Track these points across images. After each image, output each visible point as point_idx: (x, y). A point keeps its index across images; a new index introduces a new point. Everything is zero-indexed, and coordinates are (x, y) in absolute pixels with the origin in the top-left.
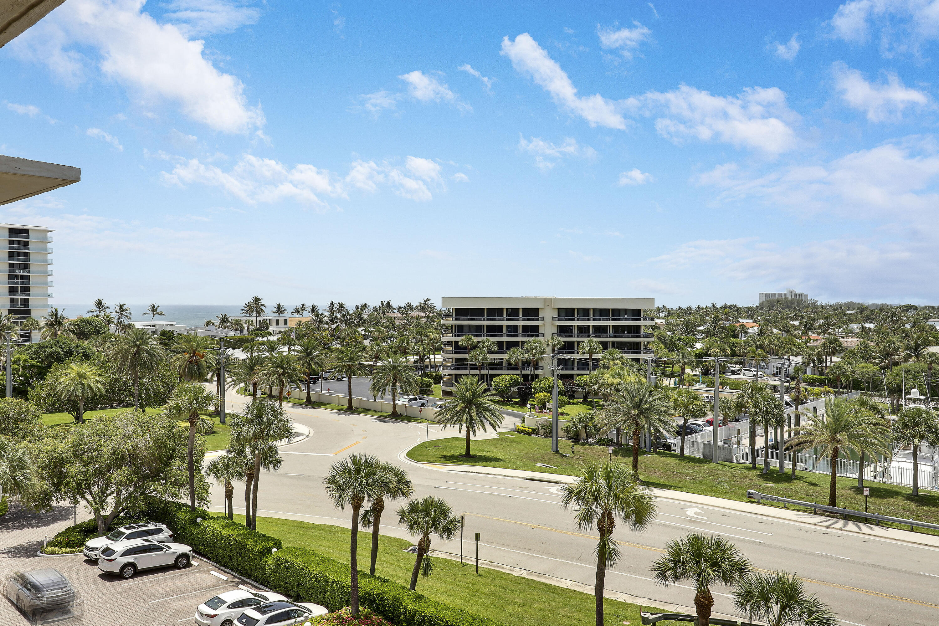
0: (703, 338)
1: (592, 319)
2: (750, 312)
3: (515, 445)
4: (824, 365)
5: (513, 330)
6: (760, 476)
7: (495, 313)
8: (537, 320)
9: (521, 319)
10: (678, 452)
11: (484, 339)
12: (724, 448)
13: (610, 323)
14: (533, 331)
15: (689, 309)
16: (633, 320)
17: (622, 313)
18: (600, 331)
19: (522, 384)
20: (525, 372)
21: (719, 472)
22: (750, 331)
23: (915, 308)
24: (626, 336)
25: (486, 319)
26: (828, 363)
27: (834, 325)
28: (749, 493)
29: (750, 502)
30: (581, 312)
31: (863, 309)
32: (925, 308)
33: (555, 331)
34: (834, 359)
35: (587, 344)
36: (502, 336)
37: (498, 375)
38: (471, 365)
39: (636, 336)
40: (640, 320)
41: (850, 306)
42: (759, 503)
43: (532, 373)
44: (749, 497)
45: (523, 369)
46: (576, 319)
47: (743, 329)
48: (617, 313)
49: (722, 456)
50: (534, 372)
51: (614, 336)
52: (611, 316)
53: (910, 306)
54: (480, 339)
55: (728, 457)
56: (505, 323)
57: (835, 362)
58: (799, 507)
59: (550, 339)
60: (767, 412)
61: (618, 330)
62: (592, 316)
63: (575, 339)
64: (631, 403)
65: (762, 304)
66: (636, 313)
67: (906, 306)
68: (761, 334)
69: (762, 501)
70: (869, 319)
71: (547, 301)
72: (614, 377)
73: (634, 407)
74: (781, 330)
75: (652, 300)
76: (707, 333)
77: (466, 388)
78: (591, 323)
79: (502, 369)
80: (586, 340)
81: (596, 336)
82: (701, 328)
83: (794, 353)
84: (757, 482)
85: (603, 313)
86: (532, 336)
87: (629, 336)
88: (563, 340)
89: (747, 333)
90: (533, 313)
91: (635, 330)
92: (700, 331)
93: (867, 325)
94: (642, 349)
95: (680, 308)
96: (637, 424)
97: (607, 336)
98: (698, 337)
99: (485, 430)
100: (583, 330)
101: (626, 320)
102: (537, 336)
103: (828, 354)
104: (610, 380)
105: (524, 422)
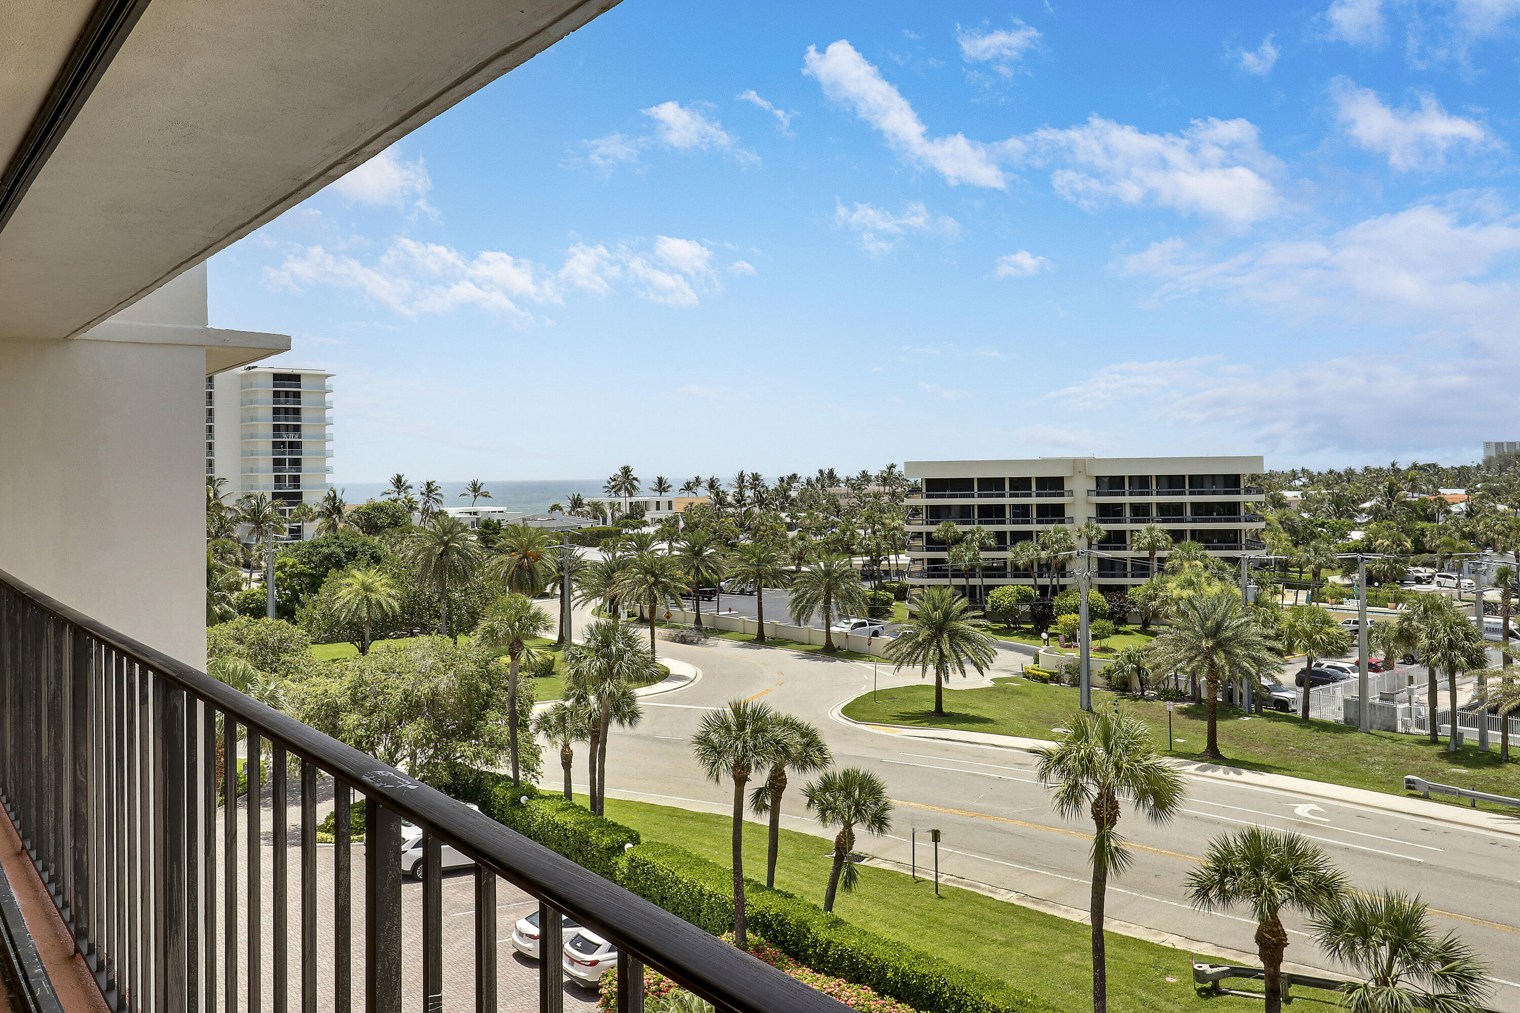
0: (1369, 523)
1: (1154, 492)
2: (1461, 477)
3: (1020, 698)
5: (1022, 512)
7: (992, 485)
8: (1062, 495)
9: (1034, 494)
10: (1299, 713)
11: (974, 527)
12: (1382, 708)
13: (1187, 499)
14: (1055, 513)
16: (1226, 493)
17: (1207, 483)
18: (1170, 512)
19: (1037, 600)
20: (1040, 581)
21: (1372, 748)
22: (1454, 509)
24: (1214, 521)
25: (976, 495)
28: (1409, 781)
29: (1411, 796)
30: (1136, 483)
33: (1093, 513)
35: (1144, 533)
36: (1004, 523)
37: (998, 586)
38: (954, 570)
39: (1234, 521)
40: (1238, 493)
42: (1425, 797)
43: (1055, 582)
44: (1408, 788)
45: (1041, 576)
46: (1127, 493)
47: (1441, 506)
48: (1198, 482)
49: (1382, 721)
50: (1058, 581)
51: (1194, 521)
52: (1187, 487)
54: (967, 528)
55: (1391, 724)
56: (1007, 501)
59: (1083, 527)
60: (1452, 646)
61: (1202, 511)
62: (1154, 487)
63: (1127, 527)
64: (1201, 628)
65: (1486, 463)
66: (1232, 482)
68: (1470, 514)
71: (1078, 464)
72: (1183, 588)
73: (1207, 636)
74: (1511, 506)
75: (1260, 459)
76: (1375, 514)
77: (934, 605)
78: (1154, 499)
79: (1005, 576)
80: (1143, 527)
81: (1164, 521)
82: (1366, 505)
84: (1437, 765)
85: (1174, 483)
86: (1052, 522)
87: (1220, 521)
88: (1105, 527)
89: (1449, 512)
90: (1054, 484)
91: (1231, 511)
92: (1362, 510)
94: (1243, 542)
95: (1332, 472)
97: (1181, 521)
98: (1357, 521)
100: (1140, 512)
101: (1214, 493)
102: (1063, 522)
104: (1177, 593)
105: (1037, 661)
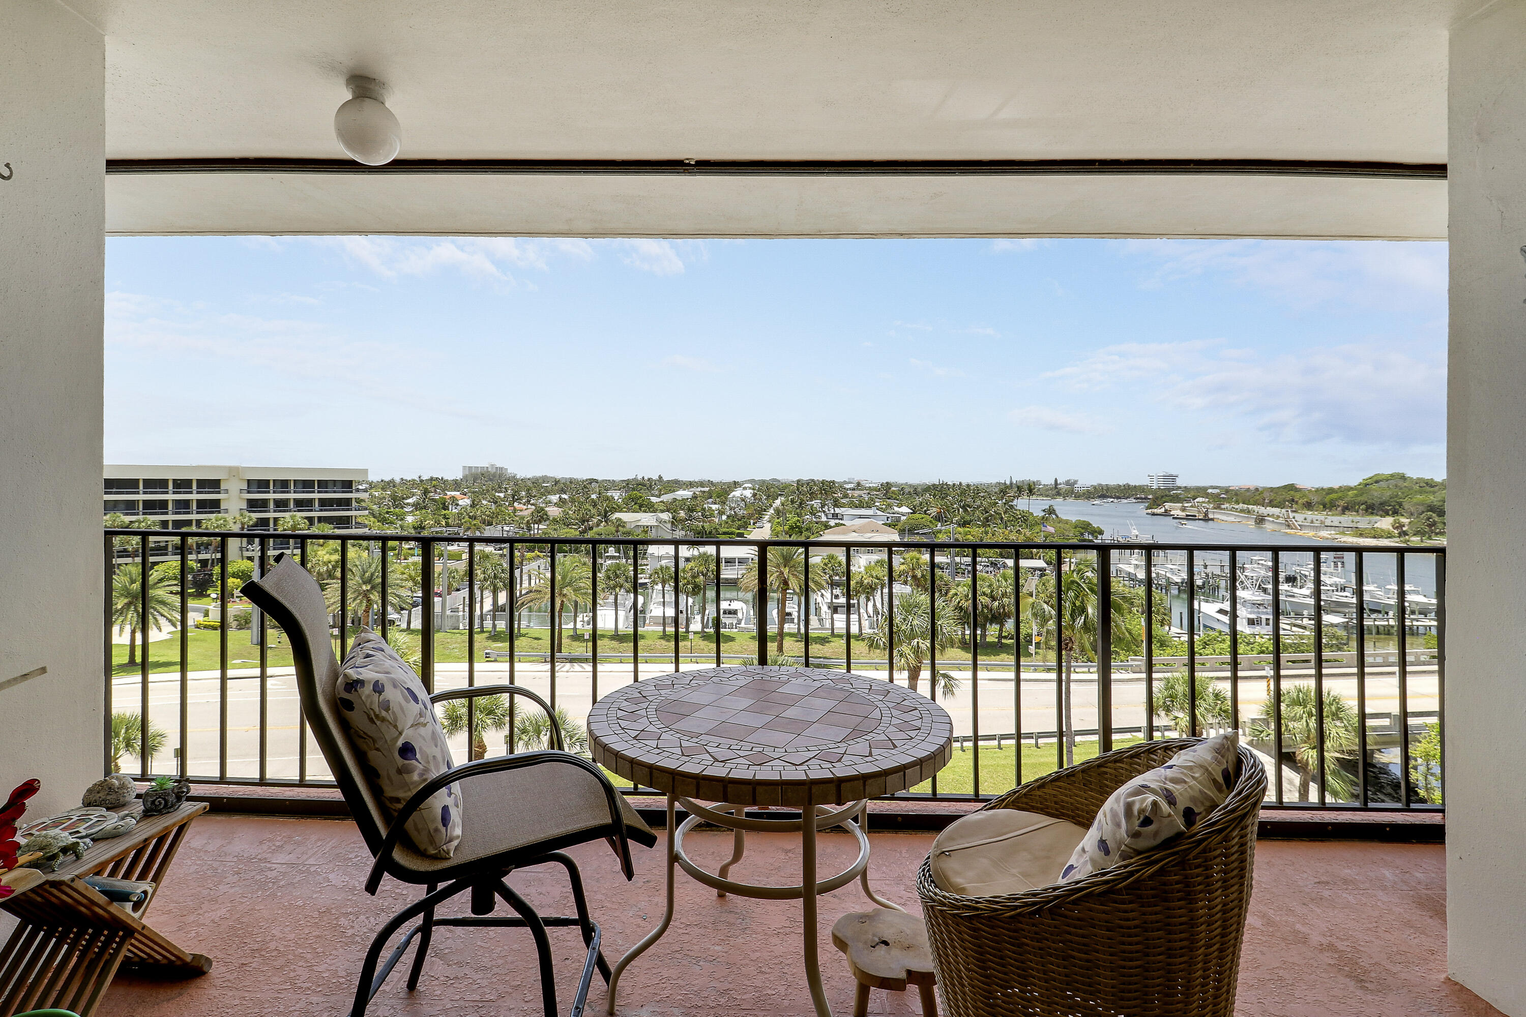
0: (412, 511)
1: (292, 491)
2: (456, 485)
3: (198, 643)
4: (532, 532)
5: (183, 506)
6: (488, 638)
7: (158, 484)
8: (219, 493)
9: (195, 492)
10: (404, 626)
11: (141, 517)
12: (452, 616)
13: (316, 496)
14: (215, 505)
15: (392, 481)
16: (343, 492)
17: (330, 485)
18: (301, 504)
19: (199, 571)
20: (201, 557)
21: (449, 640)
22: (460, 502)
23: (596, 481)
24: (334, 510)
25: (141, 492)
26: (536, 531)
27: (535, 496)
28: (486, 654)
29: (487, 661)
30: (278, 484)
31: (557, 482)
32: (603, 481)
33: (244, 505)
34: (541, 526)
35: (288, 519)
36: (167, 513)
37: (163, 562)
38: (118, 552)
39: (348, 510)
40: (351, 492)
41: (545, 479)
42: (495, 661)
43: (213, 557)
44: (486, 657)
45: (199, 553)
46: (272, 491)
47: (453, 502)
48: (323, 485)
49: (450, 624)
50: (215, 556)
51: (321, 510)
52: (316, 488)
53: (593, 479)
54: (133, 518)
55: (455, 625)
56: (170, 497)
57: (541, 529)
58: (531, 659)
59: (238, 516)
60: (495, 577)
61: (324, 503)
62: (292, 488)
63: (271, 515)
64: (362, 579)
65: (465, 478)
66: (347, 485)
67: (590, 479)
68: (473, 505)
69: (498, 659)
70: (563, 491)
71: (233, 471)
72: (331, 554)
73: (364, 583)
74: (489, 501)
75: (365, 471)
76: (417, 506)
77: (131, 578)
78: (292, 496)
79: (166, 554)
80: (287, 515)
81: (299, 511)
82: (410, 501)
83: (507, 522)
84: (487, 644)
85: (307, 485)
86: (212, 512)
87: (339, 510)
88: (255, 516)
89: (457, 505)
90: (214, 485)
91: (346, 503)
92: (408, 504)
93: (564, 496)
94: (354, 523)
95: (382, 481)
96: (369, 600)
97: (311, 511)
98: (407, 510)
99: (160, 629)
100: (281, 505)
101: (335, 492)
102: (219, 512)
103: (535, 522)
104: (326, 558)
105: (206, 614)
